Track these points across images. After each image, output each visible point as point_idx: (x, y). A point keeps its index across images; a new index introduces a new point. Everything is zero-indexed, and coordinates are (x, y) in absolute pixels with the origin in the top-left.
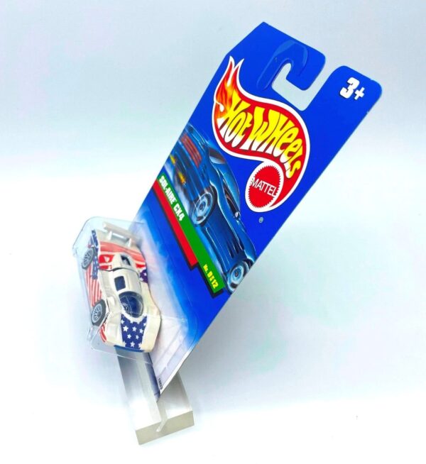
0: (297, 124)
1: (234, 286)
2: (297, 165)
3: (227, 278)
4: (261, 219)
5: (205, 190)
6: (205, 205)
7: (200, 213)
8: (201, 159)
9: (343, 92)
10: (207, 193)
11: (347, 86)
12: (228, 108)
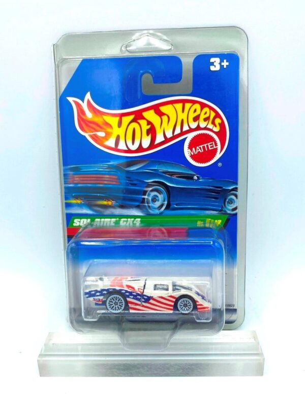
0: (194, 102)
1: (235, 209)
2: (218, 121)
3: (225, 211)
4: (220, 164)
5: (146, 189)
6: (157, 196)
7: (158, 204)
8: (116, 177)
9: (212, 68)
10: (151, 189)
11: (212, 64)
12: (109, 130)
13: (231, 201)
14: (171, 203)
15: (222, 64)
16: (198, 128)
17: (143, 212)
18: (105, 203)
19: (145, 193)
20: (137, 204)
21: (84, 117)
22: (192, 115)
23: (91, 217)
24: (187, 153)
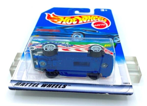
0: (95, 16)
1: (119, 41)
2: (105, 20)
4: (108, 29)
6: (78, 36)
8: (59, 30)
10: (75, 34)
11: (102, 10)
12: (59, 19)
13: (116, 39)
15: (105, 10)
16: (97, 21)
17: (70, 40)
19: (72, 35)
21: (50, 17)
22: (94, 18)
24: (93, 25)
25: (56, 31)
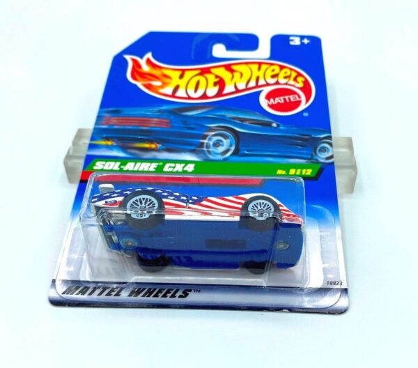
0: (271, 64)
1: (331, 157)
2: (300, 79)
3: (316, 159)
4: (306, 114)
5: (206, 133)
6: (221, 141)
7: (221, 149)
8: (168, 121)
9: (292, 43)
10: (213, 133)
11: (292, 40)
12: (167, 80)
13: (324, 150)
14: (241, 148)
15: (303, 41)
16: (277, 83)
17: (199, 157)
18: (146, 145)
19: (205, 137)
20: (192, 148)
21: (139, 70)
22: (269, 73)
23: (122, 160)
24: (264, 102)
25: (160, 123)
